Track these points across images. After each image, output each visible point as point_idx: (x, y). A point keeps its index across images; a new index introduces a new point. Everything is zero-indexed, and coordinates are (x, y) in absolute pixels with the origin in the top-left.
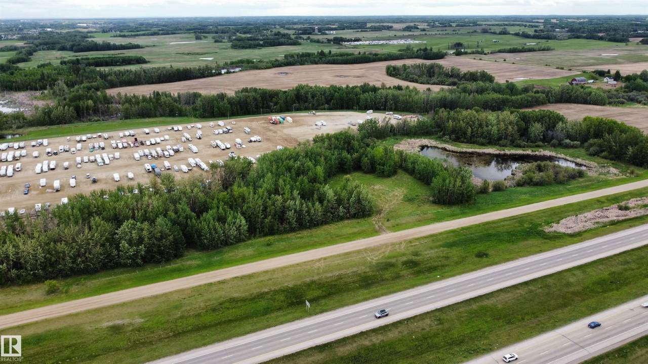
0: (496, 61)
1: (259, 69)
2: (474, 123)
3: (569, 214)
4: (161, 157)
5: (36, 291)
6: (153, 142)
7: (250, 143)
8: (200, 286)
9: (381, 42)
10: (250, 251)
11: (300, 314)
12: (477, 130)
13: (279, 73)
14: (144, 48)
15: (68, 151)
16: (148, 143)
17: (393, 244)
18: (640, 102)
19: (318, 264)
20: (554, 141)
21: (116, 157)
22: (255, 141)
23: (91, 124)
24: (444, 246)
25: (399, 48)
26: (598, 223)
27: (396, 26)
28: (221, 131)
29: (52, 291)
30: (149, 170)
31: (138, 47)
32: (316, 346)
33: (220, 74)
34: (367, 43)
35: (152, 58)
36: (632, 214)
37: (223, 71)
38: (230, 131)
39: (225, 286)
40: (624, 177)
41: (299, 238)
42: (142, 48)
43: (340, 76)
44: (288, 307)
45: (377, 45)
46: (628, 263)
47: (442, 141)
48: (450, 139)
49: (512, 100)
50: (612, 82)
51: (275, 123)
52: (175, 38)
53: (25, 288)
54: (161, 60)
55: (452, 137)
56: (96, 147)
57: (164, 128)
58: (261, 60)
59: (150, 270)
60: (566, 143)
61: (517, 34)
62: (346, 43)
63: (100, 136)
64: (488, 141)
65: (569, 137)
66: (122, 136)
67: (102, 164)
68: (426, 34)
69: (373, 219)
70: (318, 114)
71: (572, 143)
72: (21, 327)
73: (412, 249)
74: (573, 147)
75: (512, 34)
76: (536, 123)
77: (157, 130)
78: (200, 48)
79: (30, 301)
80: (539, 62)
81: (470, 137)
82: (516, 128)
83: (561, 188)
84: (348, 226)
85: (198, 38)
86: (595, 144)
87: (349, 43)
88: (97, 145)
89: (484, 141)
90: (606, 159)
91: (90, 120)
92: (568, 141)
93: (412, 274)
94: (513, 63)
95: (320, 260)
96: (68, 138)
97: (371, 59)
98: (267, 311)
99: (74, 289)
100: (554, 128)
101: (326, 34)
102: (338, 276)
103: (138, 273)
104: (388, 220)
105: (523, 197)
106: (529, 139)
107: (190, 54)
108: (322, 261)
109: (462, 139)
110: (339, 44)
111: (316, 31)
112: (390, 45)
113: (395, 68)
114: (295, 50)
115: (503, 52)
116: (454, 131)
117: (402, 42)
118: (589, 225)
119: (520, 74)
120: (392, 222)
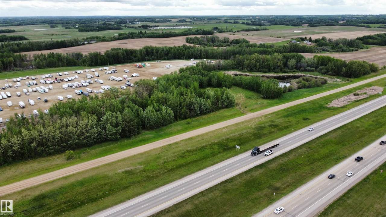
0: (243, 35)
1: (107, 41)
2: (260, 61)
3: (333, 99)
4: (81, 87)
5: (59, 159)
6: (70, 79)
7: (133, 77)
8: (164, 146)
9: (171, 28)
10: (179, 128)
11: (234, 153)
12: (262, 65)
13: (121, 43)
14: (17, 32)
15: (12, 87)
16: (66, 80)
17: (258, 118)
18: (328, 51)
19: (224, 130)
20: (302, 68)
21: (51, 88)
22: (135, 76)
23: (16, 72)
24: (284, 116)
25: (184, 30)
26: (350, 102)
27: (173, 20)
28: (110, 72)
29: (69, 158)
30: (79, 93)
31: (14, 31)
32: (257, 166)
33: (83, 44)
34: (163, 28)
35: (29, 37)
36: (362, 97)
37: (85, 43)
38: (116, 72)
39: (179, 145)
40: (345, 82)
41: (202, 119)
42: (16, 32)
43: (160, 44)
44: (223, 151)
45: (169, 29)
46: (377, 116)
47: (243, 71)
48: (247, 70)
49: (268, 51)
50: (308, 43)
51: (140, 67)
52: (36, 27)
53: (48, 158)
54: (36, 38)
55: (248, 69)
56: (31, 84)
57: (70, 72)
58: (104, 37)
59: (126, 142)
60: (308, 69)
61: (243, 23)
62: (150, 28)
63: (28, 78)
64: (268, 70)
65: (308, 66)
66: (44, 77)
67: (44, 92)
68: (193, 24)
69: (237, 108)
70: (162, 62)
71: (311, 69)
72: (64, 178)
73: (268, 120)
74: (312, 71)
75: (241, 23)
76: (291, 59)
77: (66, 73)
78: (58, 32)
79: (58, 164)
80: (266, 35)
81: (258, 68)
82: (282, 62)
83: (319, 88)
84: (226, 112)
85: (52, 27)
86: (323, 68)
87: (152, 28)
88: (31, 83)
89: (266, 70)
90: (331, 75)
91: (13, 70)
92: (309, 68)
93: (278, 130)
94: (253, 36)
95: (224, 128)
96: (6, 80)
97: (173, 35)
98: (213, 155)
99: (83, 155)
100: (300, 62)
101: (135, 24)
102: (238, 135)
103: (119, 144)
104: (246, 107)
105: (305, 93)
106: (288, 68)
107: (54, 35)
108: (225, 128)
109: (254, 70)
110: (147, 28)
111: (128, 22)
112: (176, 29)
113: (191, 39)
114: (122, 32)
115: (243, 31)
116: (249, 66)
117: (183, 27)
118: (346, 103)
119: (259, 41)
120: (248, 108)
